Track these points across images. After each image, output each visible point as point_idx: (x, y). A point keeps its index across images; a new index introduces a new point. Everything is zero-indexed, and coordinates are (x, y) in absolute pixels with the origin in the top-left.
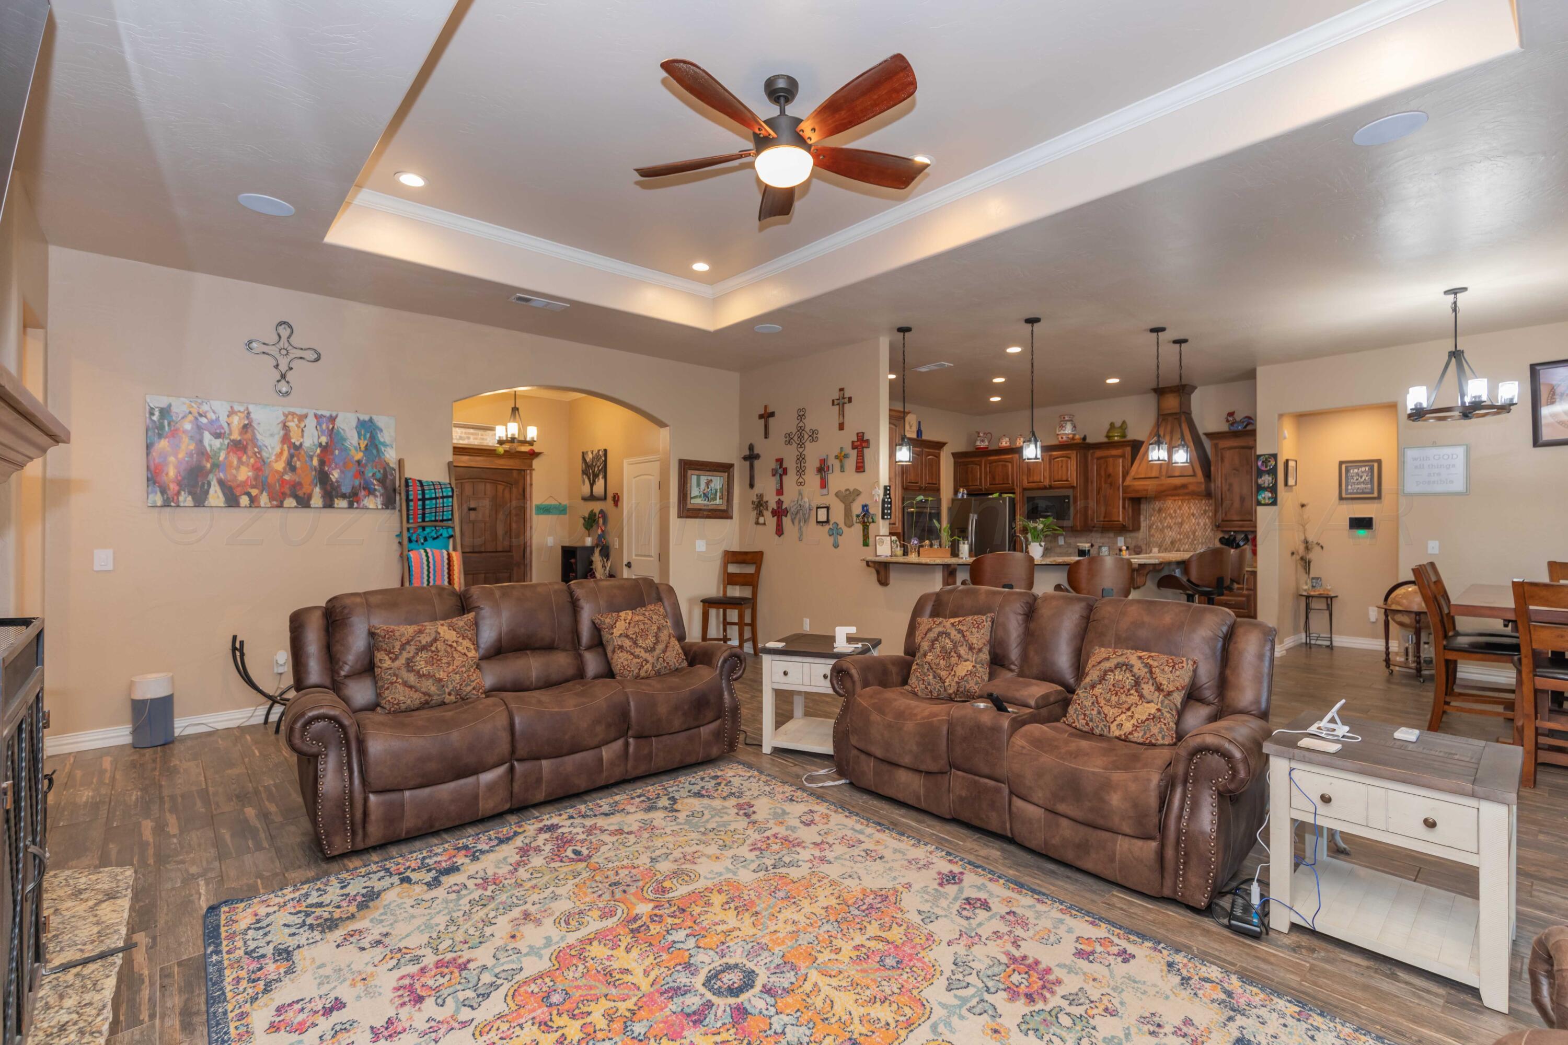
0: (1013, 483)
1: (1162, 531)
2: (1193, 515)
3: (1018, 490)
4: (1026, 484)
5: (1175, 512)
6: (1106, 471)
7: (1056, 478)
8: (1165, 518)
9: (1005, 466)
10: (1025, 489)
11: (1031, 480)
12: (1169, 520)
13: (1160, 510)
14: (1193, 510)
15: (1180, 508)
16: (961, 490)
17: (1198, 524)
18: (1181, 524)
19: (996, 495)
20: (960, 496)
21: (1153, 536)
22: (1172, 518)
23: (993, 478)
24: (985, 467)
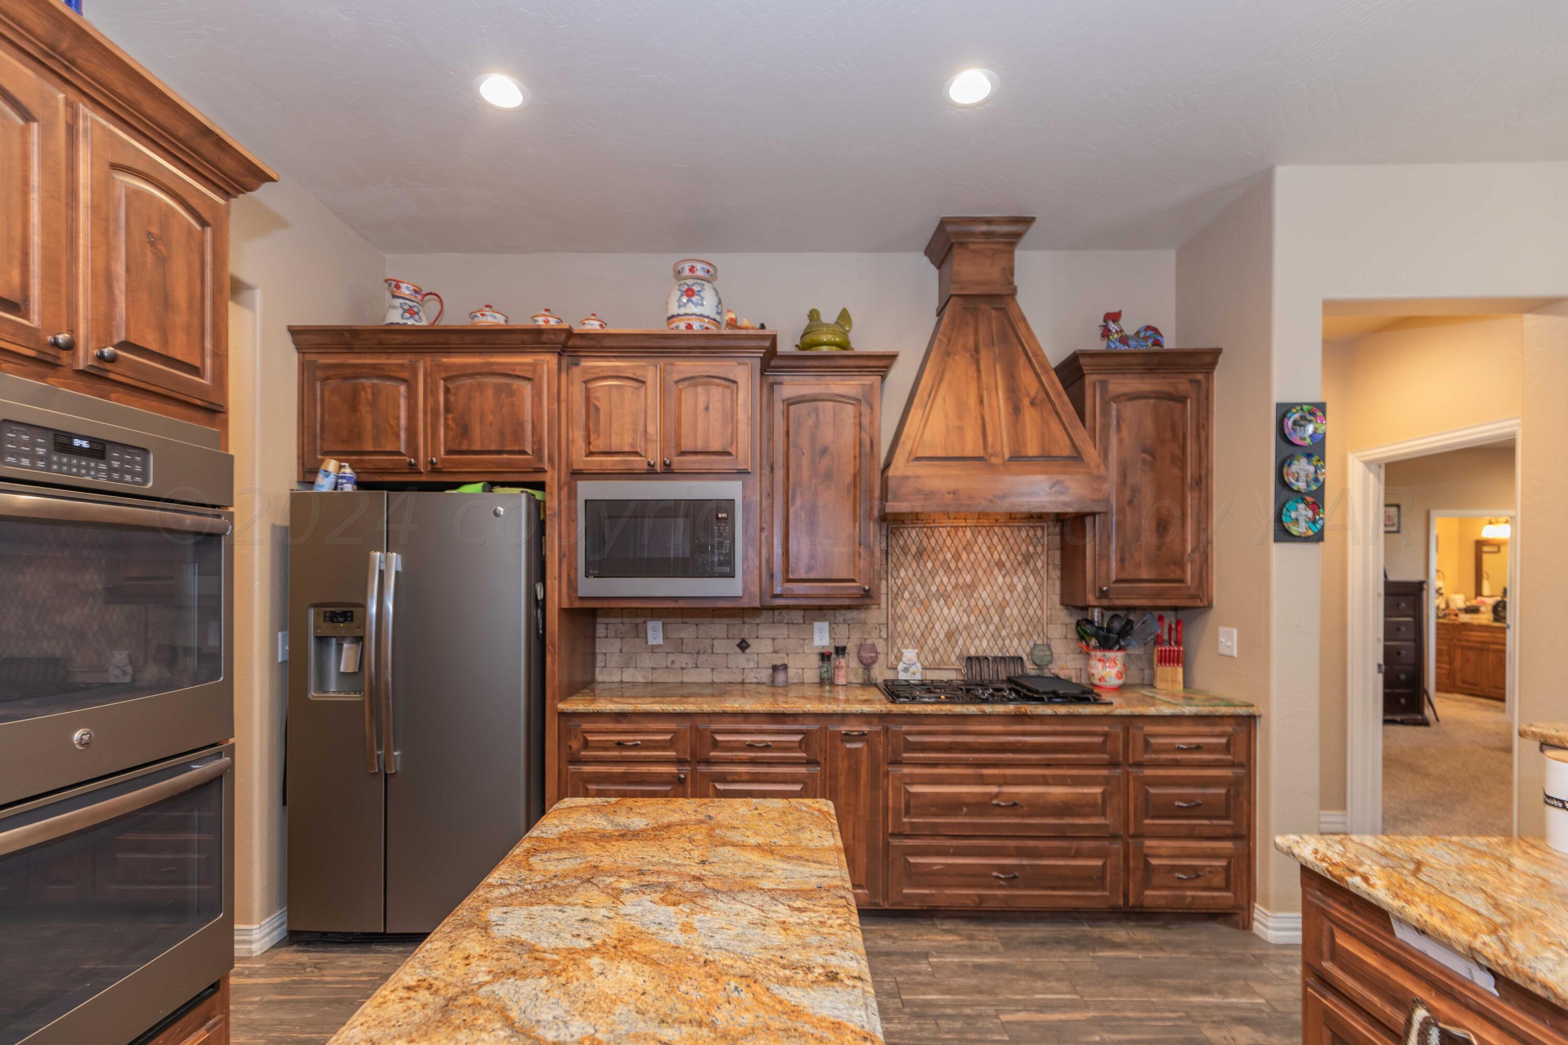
0: (538, 452)
1: (925, 604)
2: (1000, 565)
3: (550, 478)
4: (580, 460)
5: (957, 557)
6: (813, 437)
7: (686, 445)
8: (933, 573)
9: (511, 392)
10: (577, 474)
11: (599, 444)
12: (942, 577)
13: (920, 553)
14: (1000, 554)
15: (968, 547)
16: (332, 465)
17: (1012, 588)
18: (971, 588)
19: (476, 488)
20: (324, 484)
21: (903, 617)
22: (948, 571)
23: (464, 430)
24: (430, 392)
